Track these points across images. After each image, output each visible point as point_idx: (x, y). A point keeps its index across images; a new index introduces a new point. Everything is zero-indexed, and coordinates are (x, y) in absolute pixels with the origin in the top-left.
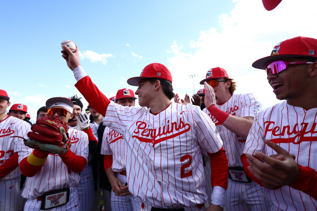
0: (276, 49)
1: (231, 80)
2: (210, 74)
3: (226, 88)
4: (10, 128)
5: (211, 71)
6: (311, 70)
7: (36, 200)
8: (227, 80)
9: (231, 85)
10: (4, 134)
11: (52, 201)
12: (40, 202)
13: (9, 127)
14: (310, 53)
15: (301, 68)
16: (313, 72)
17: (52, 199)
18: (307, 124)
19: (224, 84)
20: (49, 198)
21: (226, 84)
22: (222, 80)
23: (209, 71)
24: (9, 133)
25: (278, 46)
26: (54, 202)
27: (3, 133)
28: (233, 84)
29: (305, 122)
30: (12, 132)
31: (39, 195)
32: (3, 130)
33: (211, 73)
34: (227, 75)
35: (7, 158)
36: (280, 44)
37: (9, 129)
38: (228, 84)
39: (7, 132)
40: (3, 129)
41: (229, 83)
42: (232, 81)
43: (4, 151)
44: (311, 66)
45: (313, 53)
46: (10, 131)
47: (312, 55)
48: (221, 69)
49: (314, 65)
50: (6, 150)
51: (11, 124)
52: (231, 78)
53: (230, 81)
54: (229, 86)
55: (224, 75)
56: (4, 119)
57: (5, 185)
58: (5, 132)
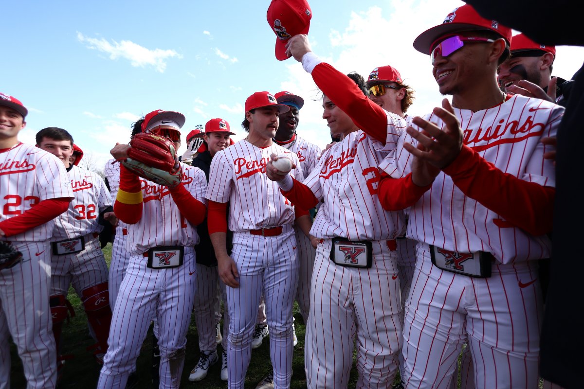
0: (450, 17)
1: (406, 87)
2: (375, 75)
3: (397, 100)
4: (27, 161)
5: (376, 72)
6: (491, 52)
7: (141, 256)
8: (400, 87)
9: (406, 95)
10: (17, 169)
11: (161, 258)
12: (147, 258)
13: (26, 159)
14: (493, 25)
15: (480, 48)
16: (494, 55)
17: (161, 257)
18: (471, 131)
19: (395, 93)
20: (158, 255)
21: (398, 94)
22: (393, 85)
23: (373, 72)
24: (26, 168)
25: (452, 14)
26: (163, 261)
27: (17, 166)
28: (408, 95)
29: (469, 128)
30: (31, 167)
31: (145, 250)
32: (15, 164)
33: (377, 73)
34: (400, 79)
35: (27, 209)
36: (456, 10)
37: (25, 161)
38: (400, 93)
39: (22, 166)
40: (15, 160)
41: (403, 92)
42: (407, 90)
43: (21, 196)
44: (491, 45)
45: (497, 27)
46: (27, 166)
47: (495, 29)
48: (393, 70)
49: (495, 44)
50: (23, 195)
51: (28, 154)
52: (406, 85)
53: (404, 90)
54: (401, 97)
55: (396, 78)
56: (15, 146)
57: (29, 250)
58: (18, 166)
